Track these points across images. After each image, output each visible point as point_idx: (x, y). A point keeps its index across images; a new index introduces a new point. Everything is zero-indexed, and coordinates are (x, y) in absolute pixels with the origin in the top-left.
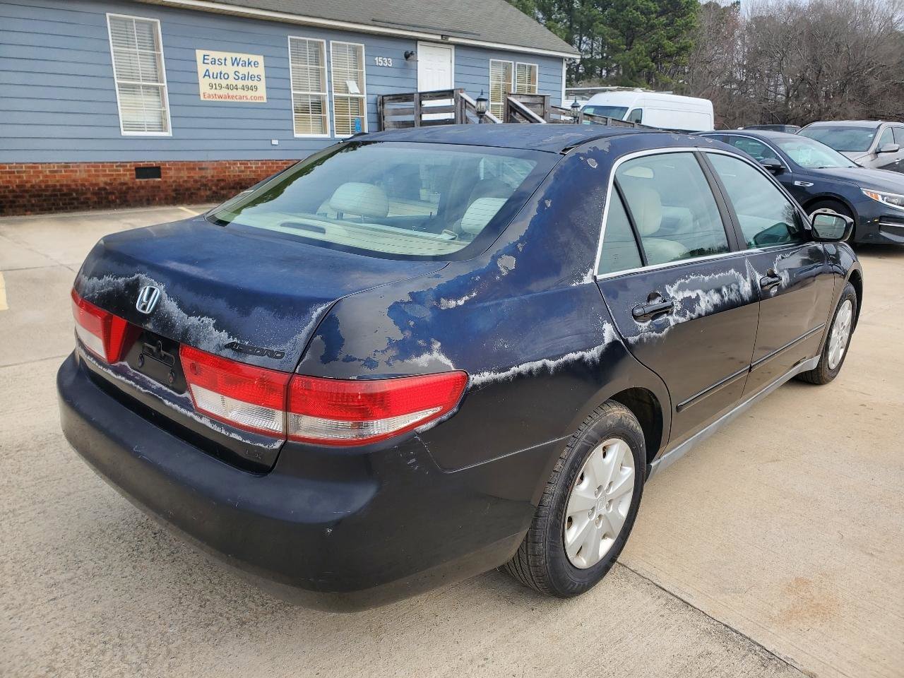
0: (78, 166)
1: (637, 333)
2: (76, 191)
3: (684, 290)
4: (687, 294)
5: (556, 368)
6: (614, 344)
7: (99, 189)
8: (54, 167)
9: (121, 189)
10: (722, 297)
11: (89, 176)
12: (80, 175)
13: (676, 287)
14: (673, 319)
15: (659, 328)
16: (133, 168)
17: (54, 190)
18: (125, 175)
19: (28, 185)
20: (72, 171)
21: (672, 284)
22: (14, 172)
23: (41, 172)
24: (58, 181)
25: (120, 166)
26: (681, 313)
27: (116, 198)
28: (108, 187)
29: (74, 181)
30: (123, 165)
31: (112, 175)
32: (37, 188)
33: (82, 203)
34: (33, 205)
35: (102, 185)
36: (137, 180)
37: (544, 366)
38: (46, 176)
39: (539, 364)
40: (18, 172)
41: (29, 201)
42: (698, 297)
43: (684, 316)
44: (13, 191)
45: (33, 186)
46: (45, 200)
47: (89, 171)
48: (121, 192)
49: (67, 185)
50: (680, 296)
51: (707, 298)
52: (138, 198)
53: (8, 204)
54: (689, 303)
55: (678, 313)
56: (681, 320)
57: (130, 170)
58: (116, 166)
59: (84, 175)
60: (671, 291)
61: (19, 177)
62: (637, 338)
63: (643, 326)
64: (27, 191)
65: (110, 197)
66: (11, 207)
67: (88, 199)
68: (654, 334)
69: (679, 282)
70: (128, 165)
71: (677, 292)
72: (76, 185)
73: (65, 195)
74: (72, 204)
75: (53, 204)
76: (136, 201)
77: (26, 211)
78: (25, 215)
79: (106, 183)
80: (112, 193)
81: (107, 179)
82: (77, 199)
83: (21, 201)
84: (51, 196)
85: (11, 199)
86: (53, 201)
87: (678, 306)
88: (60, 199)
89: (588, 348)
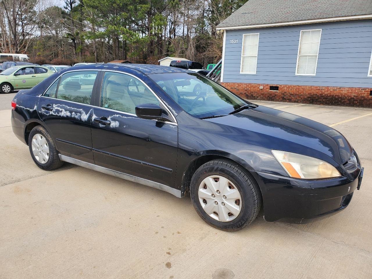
0: (344, 89)
1: (41, 111)
2: (341, 98)
3: (58, 107)
4: (59, 108)
5: (26, 110)
6: (35, 111)
7: (351, 98)
8: (335, 88)
9: (361, 99)
10: (72, 115)
11: (348, 93)
12: (344, 92)
13: (56, 105)
14: (51, 113)
15: (47, 113)
16: (370, 91)
17: (333, 97)
18: (364, 93)
19: (324, 94)
20: (341, 90)
21: (56, 104)
22: (320, 89)
23: (329, 90)
24: (335, 94)
25: (363, 89)
26: (55, 112)
27: (357, 103)
28: (355, 98)
29: (341, 94)
30: (364, 89)
31: (359, 93)
32: (327, 95)
33: (343, 103)
34: (323, 102)
35: (353, 97)
36: (370, 96)
37: (24, 108)
38: (331, 91)
39: (23, 107)
40: (321, 89)
41: (322, 100)
42: (62, 111)
43: (55, 113)
44: (318, 96)
45: (325, 95)
46: (328, 100)
47: (348, 91)
48: (360, 100)
49: (338, 96)
50: (57, 108)
51: (65, 113)
52: (368, 104)
53: (315, 100)
54: (58, 111)
55: (53, 112)
56: (54, 114)
57: (368, 91)
58: (361, 89)
59: (346, 92)
60: (54, 106)
61: (321, 91)
62: (41, 112)
63: (43, 110)
64: (323, 96)
65: (355, 102)
66: (316, 101)
67: (345, 102)
68: (45, 113)
69: (58, 105)
70: (367, 89)
71: (56, 107)
72: (342, 96)
73: (336, 99)
74: (338, 103)
75: (331, 102)
76: (367, 105)
77: (320, 103)
78: (320, 105)
79: (354, 96)
80: (357, 100)
81: (356, 95)
82: (340, 101)
83: (320, 100)
84: (331, 99)
85: (317, 99)
86: (331, 101)
87: (54, 110)
88: (334, 101)
89: (31, 109)
